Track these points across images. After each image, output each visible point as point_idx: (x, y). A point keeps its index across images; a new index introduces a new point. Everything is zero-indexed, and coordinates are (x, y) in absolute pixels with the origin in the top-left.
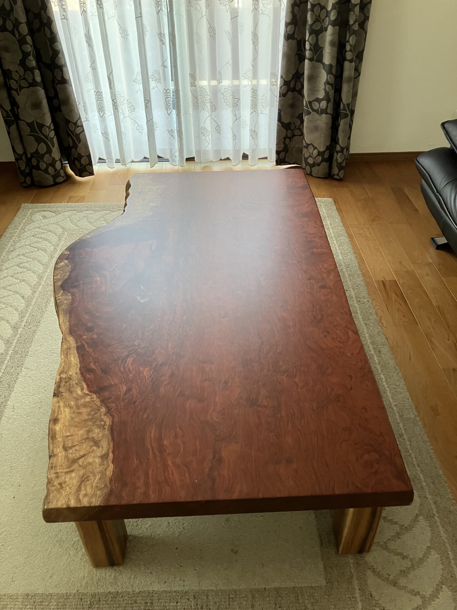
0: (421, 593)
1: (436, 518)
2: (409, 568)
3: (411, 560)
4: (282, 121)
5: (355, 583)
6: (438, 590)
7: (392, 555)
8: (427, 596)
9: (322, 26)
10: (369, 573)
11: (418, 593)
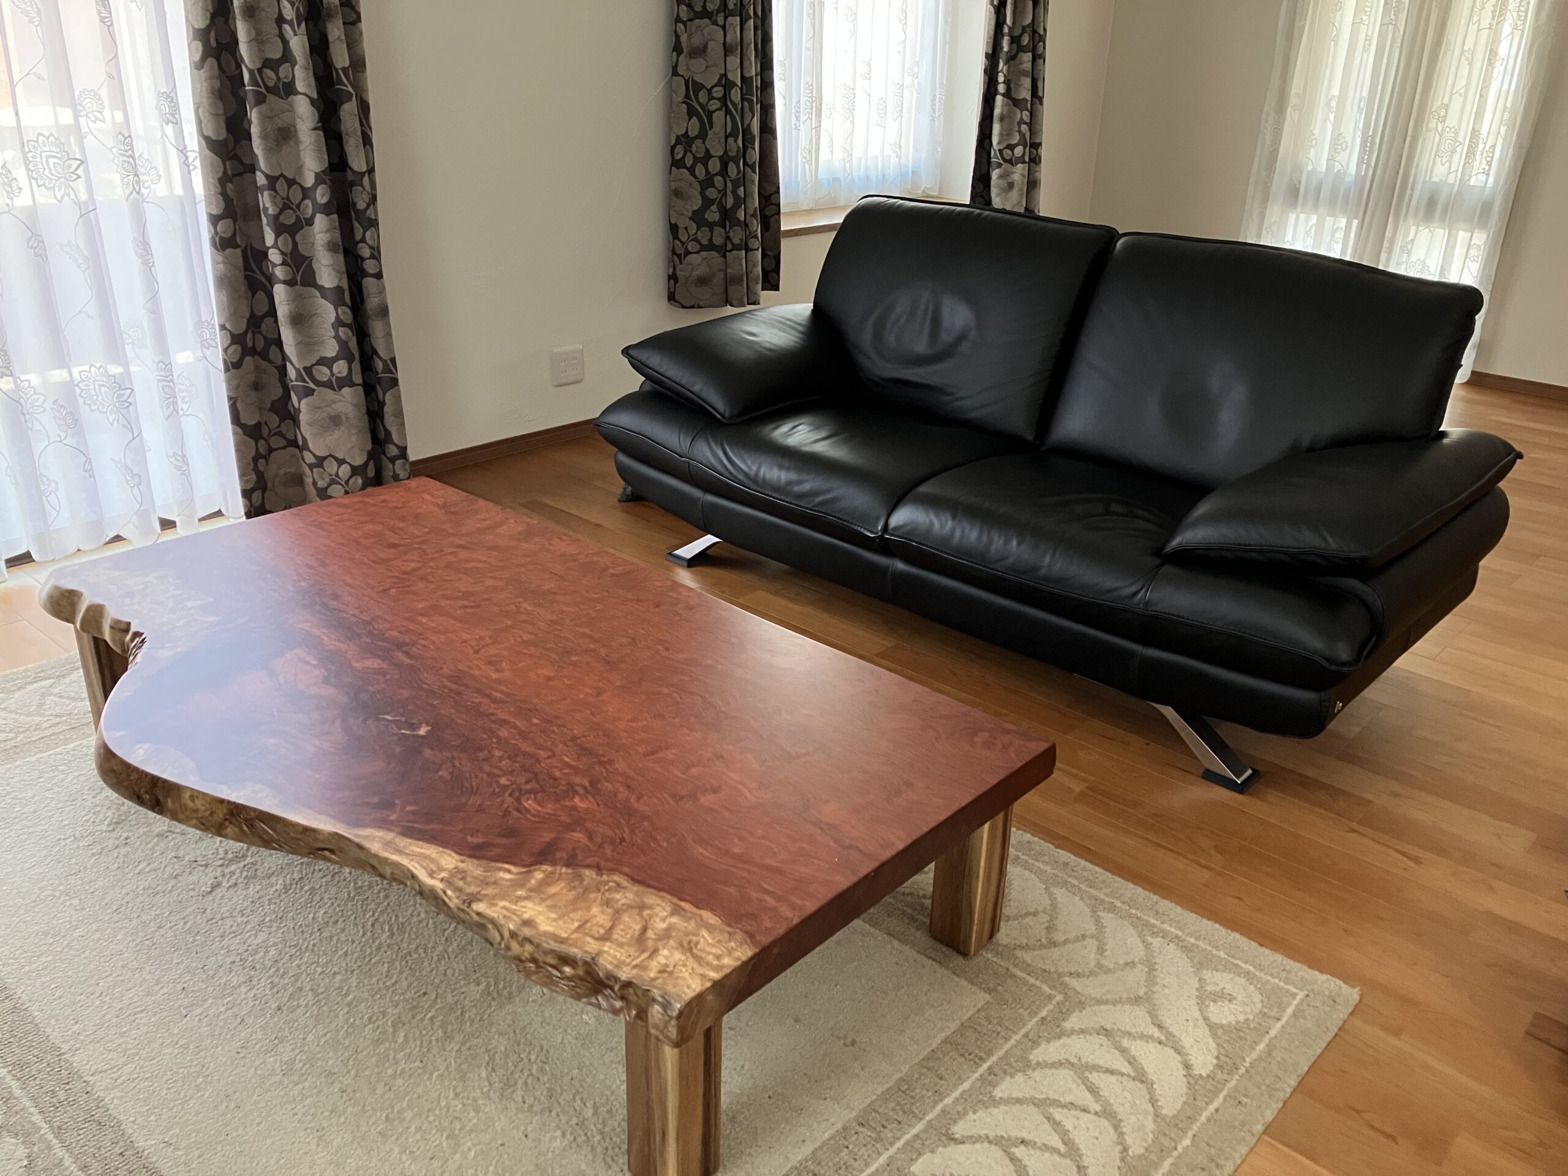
0: (1087, 933)
1: (1023, 857)
2: (1051, 920)
3: (1044, 912)
4: (243, 422)
5: (1017, 972)
6: (1098, 921)
7: (1020, 920)
8: (1095, 932)
9: (298, 217)
10: (1019, 953)
11: (1084, 937)
